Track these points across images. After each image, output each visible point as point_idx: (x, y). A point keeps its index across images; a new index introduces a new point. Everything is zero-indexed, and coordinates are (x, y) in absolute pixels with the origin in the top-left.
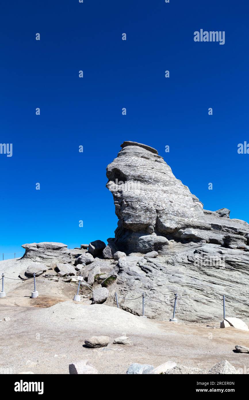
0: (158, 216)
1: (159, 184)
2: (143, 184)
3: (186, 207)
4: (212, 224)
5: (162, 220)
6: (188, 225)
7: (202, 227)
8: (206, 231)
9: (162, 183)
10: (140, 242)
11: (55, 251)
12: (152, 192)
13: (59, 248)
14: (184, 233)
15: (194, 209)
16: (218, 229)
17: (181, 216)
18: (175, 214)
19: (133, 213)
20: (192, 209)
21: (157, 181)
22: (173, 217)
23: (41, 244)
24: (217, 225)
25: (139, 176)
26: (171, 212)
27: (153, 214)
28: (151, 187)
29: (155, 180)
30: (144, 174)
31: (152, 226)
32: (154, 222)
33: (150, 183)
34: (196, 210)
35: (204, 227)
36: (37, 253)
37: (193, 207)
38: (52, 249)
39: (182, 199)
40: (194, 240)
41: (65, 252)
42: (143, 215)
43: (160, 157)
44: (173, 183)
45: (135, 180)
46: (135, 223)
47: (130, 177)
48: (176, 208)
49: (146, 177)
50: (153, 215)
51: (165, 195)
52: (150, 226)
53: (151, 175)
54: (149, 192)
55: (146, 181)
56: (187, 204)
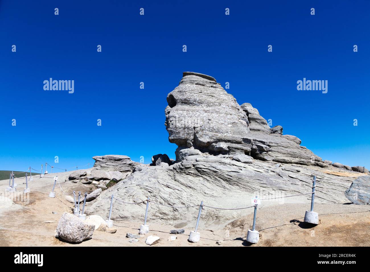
0: (195, 132)
1: (203, 105)
2: (189, 106)
3: (223, 124)
4: (243, 139)
5: (198, 135)
6: (220, 140)
7: (233, 141)
8: (237, 144)
9: (206, 104)
10: (180, 155)
11: (117, 162)
12: (194, 112)
13: (120, 160)
14: (215, 147)
15: (232, 126)
16: (248, 143)
17: (216, 132)
18: (211, 130)
19: (175, 130)
20: (230, 125)
21: (201, 103)
22: (208, 132)
23: (106, 156)
24: (247, 139)
25: (185, 100)
26: (206, 129)
27: (190, 130)
28: (195, 108)
29: (199, 102)
30: (189, 98)
31: (189, 141)
32: (192, 137)
33: (195, 105)
34: (234, 127)
35: (235, 141)
36: (101, 163)
37: (231, 124)
38: (114, 160)
39: (223, 118)
40: (223, 152)
41: (125, 162)
42: (182, 131)
43: (216, 84)
44: (217, 104)
45: (182, 103)
46: (176, 138)
47: (178, 101)
48: (212, 125)
49: (191, 100)
50: (191, 132)
51: (205, 114)
52: (188, 141)
53: (195, 98)
54: (191, 112)
55: (191, 103)
56: (225, 122)
